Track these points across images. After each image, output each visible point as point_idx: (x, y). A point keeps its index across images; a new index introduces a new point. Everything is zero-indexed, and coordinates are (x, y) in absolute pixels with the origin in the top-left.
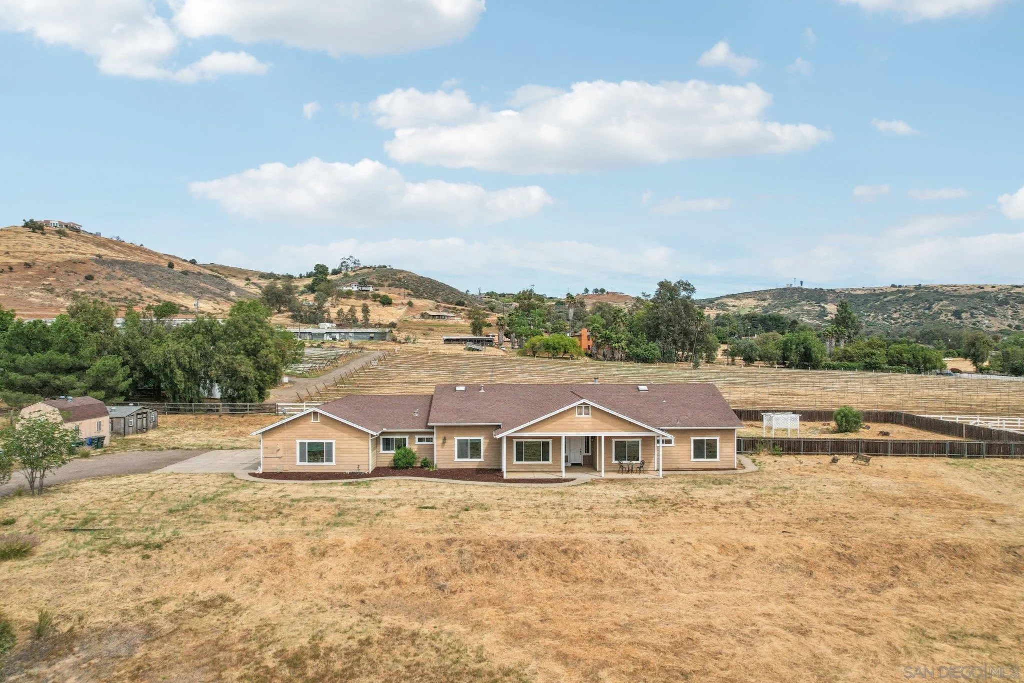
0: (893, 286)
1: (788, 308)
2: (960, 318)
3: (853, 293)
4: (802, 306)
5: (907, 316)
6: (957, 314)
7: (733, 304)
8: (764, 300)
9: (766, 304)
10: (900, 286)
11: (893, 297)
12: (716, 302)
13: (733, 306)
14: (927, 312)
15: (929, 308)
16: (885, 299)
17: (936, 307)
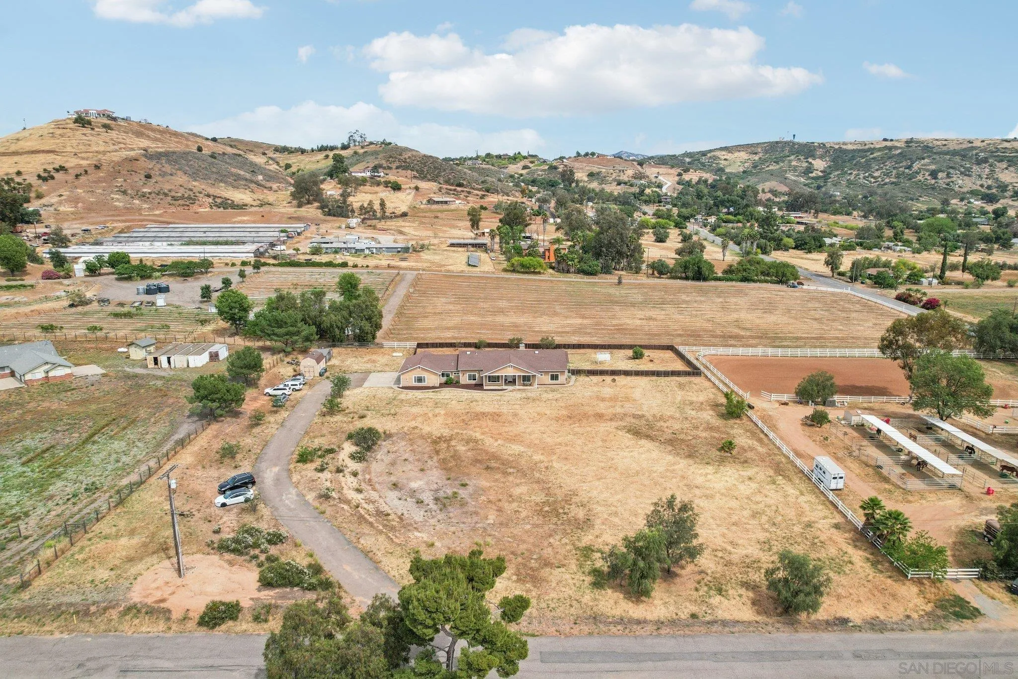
0: (885, 140)
1: (777, 163)
2: (935, 178)
3: (844, 147)
4: (790, 161)
5: (888, 174)
6: (934, 174)
7: (725, 157)
8: (756, 153)
9: (757, 158)
10: (891, 141)
11: (879, 154)
12: (709, 155)
13: (725, 160)
14: (907, 171)
15: (909, 167)
16: (871, 156)
17: (916, 166)
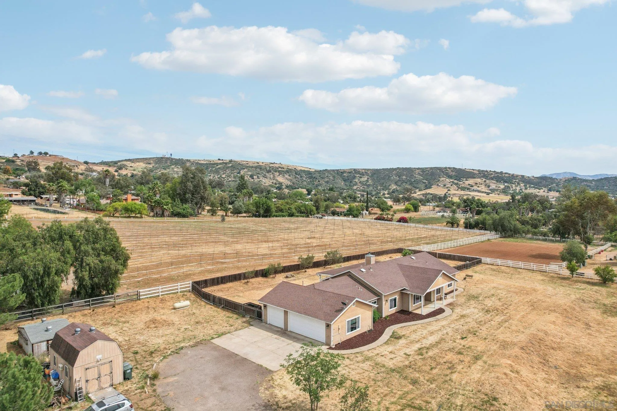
0: (219, 160)
1: (165, 169)
2: (253, 179)
3: (199, 162)
4: (173, 168)
5: (229, 176)
6: (252, 176)
7: (131, 165)
8: (150, 164)
9: (151, 166)
10: (222, 160)
11: (221, 166)
12: (119, 164)
13: (131, 167)
14: (238, 175)
15: (239, 173)
16: (217, 167)
17: (242, 172)
